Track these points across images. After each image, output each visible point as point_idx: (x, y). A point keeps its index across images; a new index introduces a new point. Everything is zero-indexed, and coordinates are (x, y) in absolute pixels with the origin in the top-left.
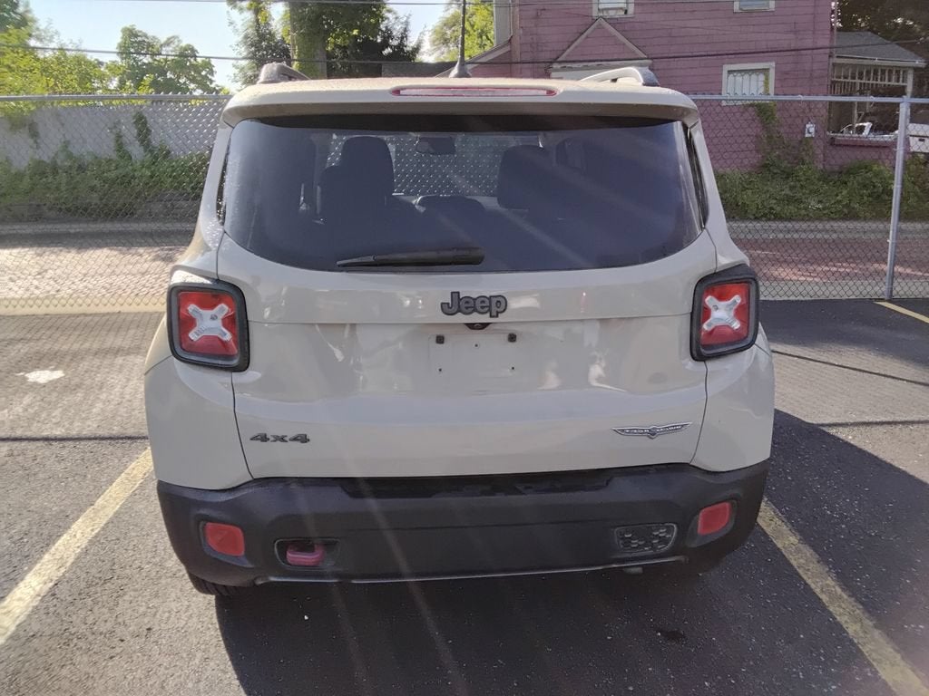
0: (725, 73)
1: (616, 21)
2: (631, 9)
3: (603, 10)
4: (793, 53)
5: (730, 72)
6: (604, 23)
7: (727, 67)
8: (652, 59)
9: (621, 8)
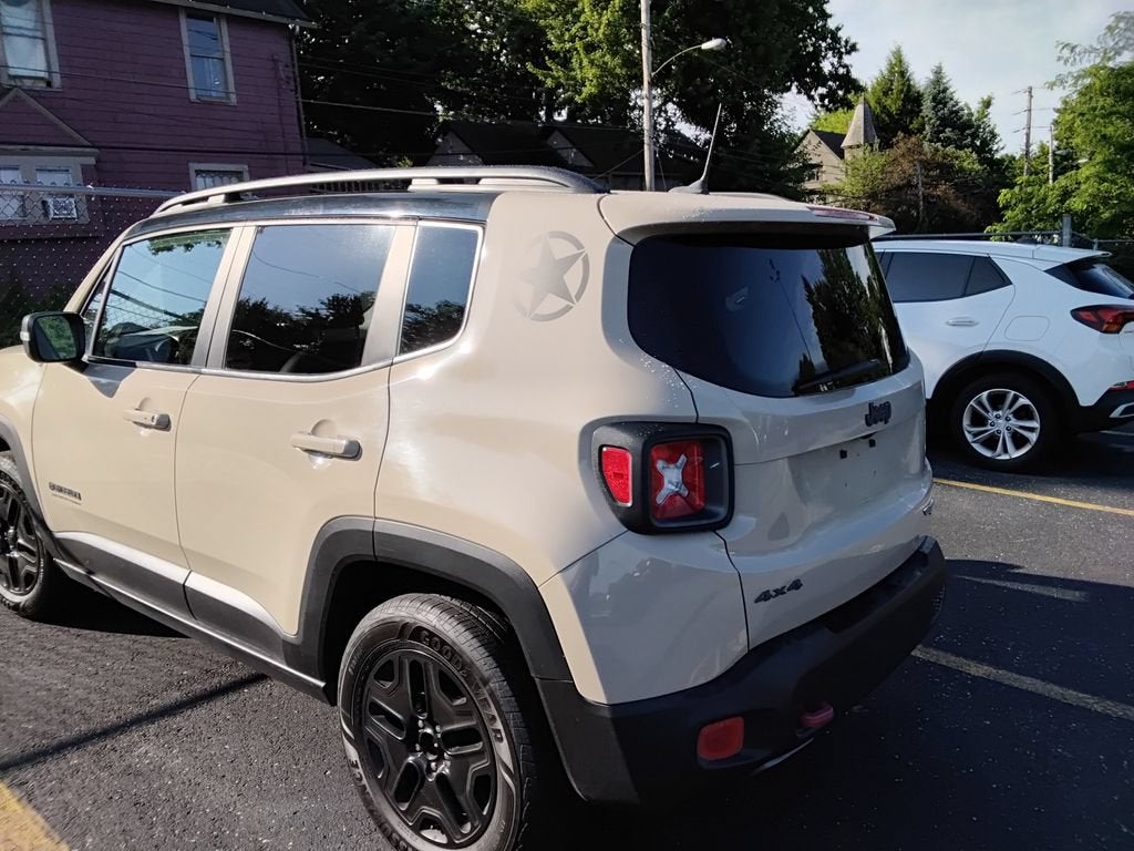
0: (192, 174)
1: (37, 94)
2: (57, 81)
3: (15, 77)
4: (265, 156)
5: (198, 172)
6: (24, 95)
7: (194, 166)
8: (98, 147)
9: (42, 79)
